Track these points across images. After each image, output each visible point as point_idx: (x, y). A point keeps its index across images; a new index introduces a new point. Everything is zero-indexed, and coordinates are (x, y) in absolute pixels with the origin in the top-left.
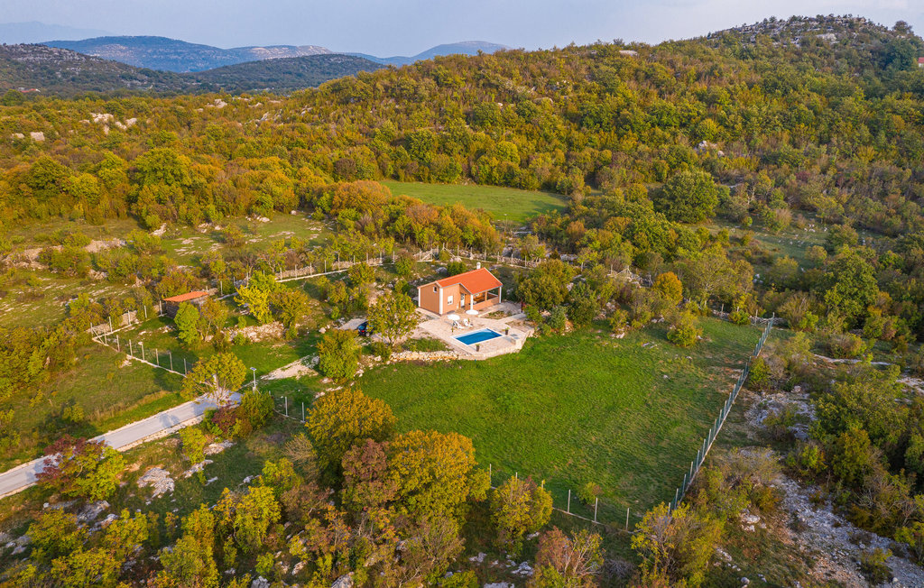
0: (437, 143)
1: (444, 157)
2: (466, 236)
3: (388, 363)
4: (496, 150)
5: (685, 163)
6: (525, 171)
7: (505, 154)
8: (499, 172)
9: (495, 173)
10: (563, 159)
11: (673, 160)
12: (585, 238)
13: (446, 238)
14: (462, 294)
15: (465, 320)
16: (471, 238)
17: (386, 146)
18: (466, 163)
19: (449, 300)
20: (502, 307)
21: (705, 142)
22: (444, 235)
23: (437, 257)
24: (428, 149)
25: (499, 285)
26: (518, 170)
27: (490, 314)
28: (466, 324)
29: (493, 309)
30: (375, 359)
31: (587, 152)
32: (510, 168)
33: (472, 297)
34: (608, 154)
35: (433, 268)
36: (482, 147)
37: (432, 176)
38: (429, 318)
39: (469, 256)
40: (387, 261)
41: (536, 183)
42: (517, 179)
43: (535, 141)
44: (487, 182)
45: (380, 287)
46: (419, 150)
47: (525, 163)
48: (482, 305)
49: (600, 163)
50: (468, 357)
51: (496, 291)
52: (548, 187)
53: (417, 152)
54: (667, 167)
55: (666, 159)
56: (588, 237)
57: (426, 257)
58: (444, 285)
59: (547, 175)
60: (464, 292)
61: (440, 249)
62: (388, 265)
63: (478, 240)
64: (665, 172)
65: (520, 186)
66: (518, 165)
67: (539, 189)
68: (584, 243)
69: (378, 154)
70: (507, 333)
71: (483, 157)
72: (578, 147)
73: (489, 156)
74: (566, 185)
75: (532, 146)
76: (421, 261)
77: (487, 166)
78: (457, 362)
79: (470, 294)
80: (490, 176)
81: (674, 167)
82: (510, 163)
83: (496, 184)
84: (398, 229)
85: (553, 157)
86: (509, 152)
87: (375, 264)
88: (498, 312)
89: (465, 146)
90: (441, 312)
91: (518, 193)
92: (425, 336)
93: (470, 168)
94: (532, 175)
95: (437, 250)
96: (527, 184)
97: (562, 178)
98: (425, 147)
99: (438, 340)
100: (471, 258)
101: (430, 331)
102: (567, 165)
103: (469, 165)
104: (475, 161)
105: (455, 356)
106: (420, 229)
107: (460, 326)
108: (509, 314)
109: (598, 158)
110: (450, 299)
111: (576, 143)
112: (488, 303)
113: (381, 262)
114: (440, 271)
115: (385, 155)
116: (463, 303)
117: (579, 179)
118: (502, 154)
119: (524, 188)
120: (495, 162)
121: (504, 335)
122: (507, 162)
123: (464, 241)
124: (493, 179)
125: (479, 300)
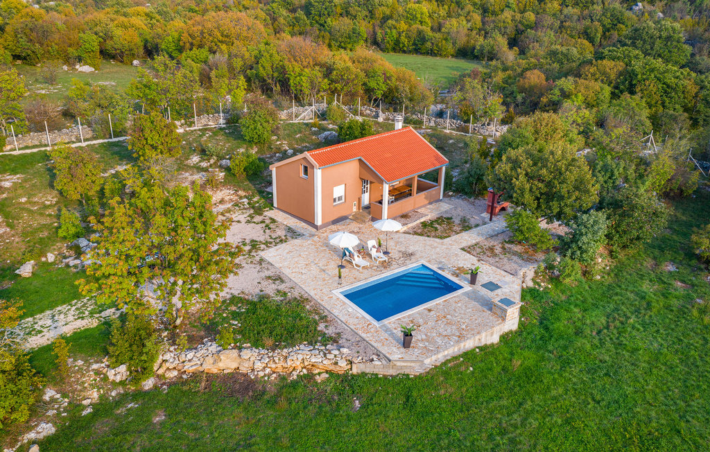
0: (339, 8)
1: (346, 20)
2: (372, 84)
3: (148, 384)
4: (405, 14)
5: (621, 26)
6: (438, 35)
7: (414, 18)
8: (408, 37)
9: (403, 39)
10: (479, 25)
11: (607, 22)
12: (557, 92)
13: (339, 86)
14: (364, 181)
15: (372, 243)
16: (380, 88)
17: (284, 12)
18: (371, 30)
19: (336, 195)
20: (445, 207)
21: (640, 4)
22: (336, 82)
23: (323, 116)
24: (329, 15)
25: (442, 162)
26: (430, 34)
27: (424, 224)
28: (374, 253)
29: (429, 214)
30: (111, 374)
31: (507, 15)
32: (420, 32)
33: (386, 188)
34: (531, 16)
35: (315, 133)
36: (388, 13)
37: (333, 43)
38: (293, 233)
39: (377, 116)
40: (233, 121)
41: (450, 49)
42: (429, 44)
43: (446, 7)
44: (394, 50)
45: (204, 164)
46: (320, 16)
47: (438, 28)
48: (406, 204)
49: (521, 27)
50: (378, 367)
51: (433, 176)
52: (465, 53)
53: (317, 18)
54: (600, 30)
55: (599, 21)
56: (562, 90)
57: (306, 114)
58: (324, 162)
59: (462, 41)
60: (368, 177)
61: (329, 103)
62: (234, 128)
63: (390, 90)
64: (599, 35)
65: (431, 53)
66: (429, 29)
67: (453, 56)
68: (555, 98)
69: (274, 19)
70: (473, 281)
71: (390, 21)
72: (494, 13)
73: (397, 21)
74: (487, 49)
75: (443, 12)
76: (296, 121)
77: (394, 31)
78: (347, 383)
79: (381, 182)
80: (397, 42)
81: (608, 30)
82: (420, 27)
83: (404, 52)
84: (262, 73)
85: (468, 21)
86: (419, 16)
87: (212, 124)
88: (440, 220)
89: (370, 12)
90: (319, 222)
91: (430, 60)
92: (270, 289)
93: (375, 34)
94: (446, 39)
95: (324, 106)
96: (440, 50)
97: (480, 41)
98: (326, 13)
99: (301, 301)
100: (381, 120)
101: (287, 272)
102: (485, 30)
103: (374, 32)
104: (381, 27)
105: (343, 364)
106: (297, 70)
107: (357, 260)
108: (466, 226)
109: (520, 22)
110: (339, 191)
111: (491, 8)
112: (418, 199)
113: (222, 121)
114: (326, 138)
115: (282, 20)
116: (366, 199)
117: (502, 42)
118: (411, 17)
119: (436, 55)
120: (403, 26)
121: (467, 288)
122: (417, 26)
123: (369, 91)
124: (401, 45)
125: (400, 194)
